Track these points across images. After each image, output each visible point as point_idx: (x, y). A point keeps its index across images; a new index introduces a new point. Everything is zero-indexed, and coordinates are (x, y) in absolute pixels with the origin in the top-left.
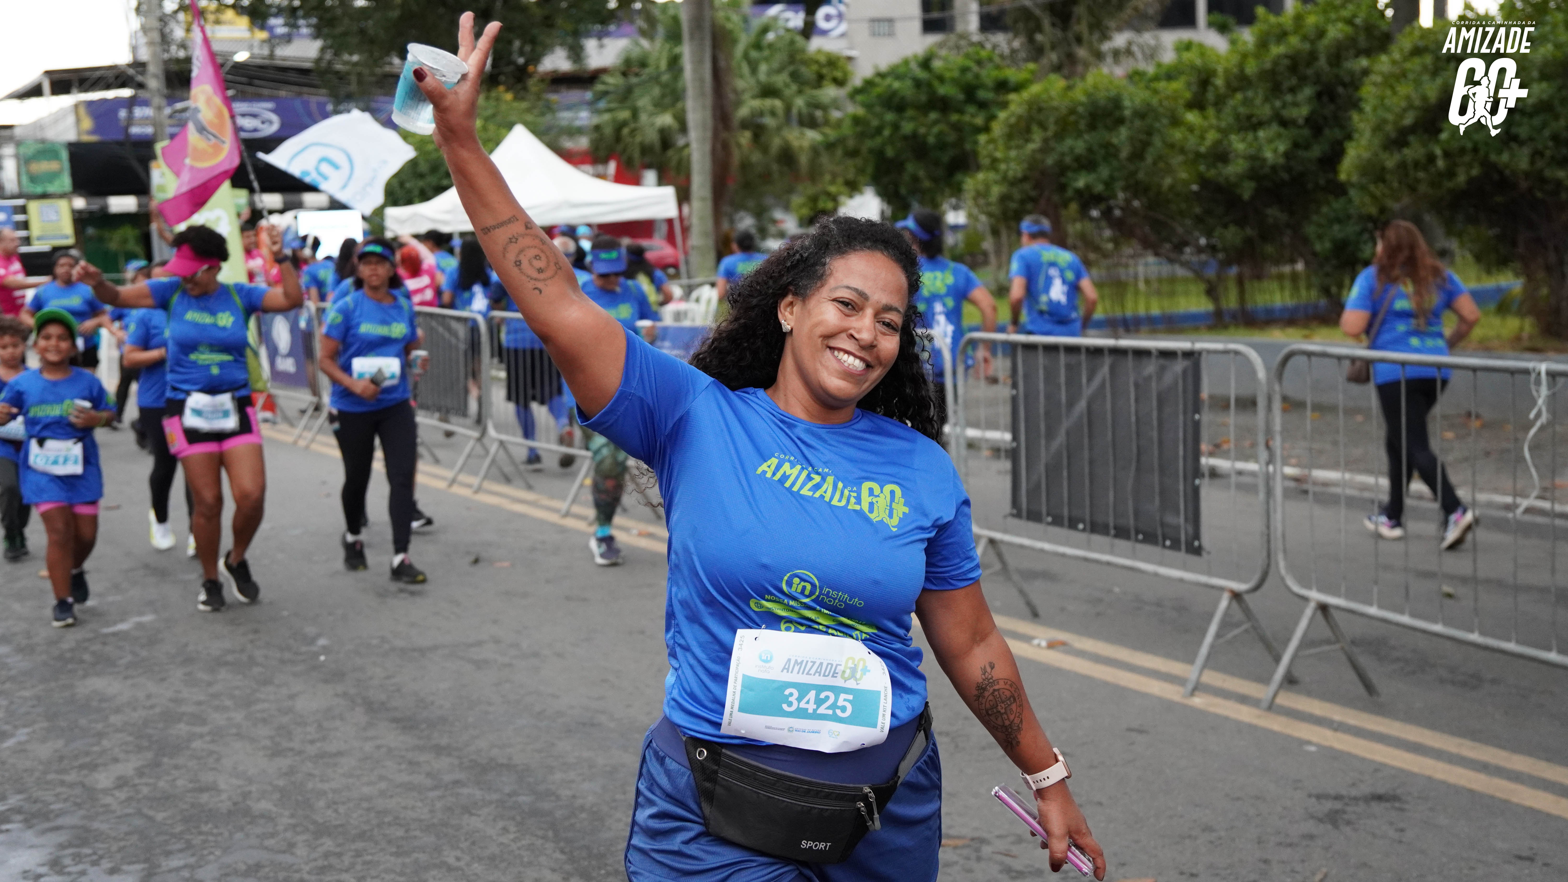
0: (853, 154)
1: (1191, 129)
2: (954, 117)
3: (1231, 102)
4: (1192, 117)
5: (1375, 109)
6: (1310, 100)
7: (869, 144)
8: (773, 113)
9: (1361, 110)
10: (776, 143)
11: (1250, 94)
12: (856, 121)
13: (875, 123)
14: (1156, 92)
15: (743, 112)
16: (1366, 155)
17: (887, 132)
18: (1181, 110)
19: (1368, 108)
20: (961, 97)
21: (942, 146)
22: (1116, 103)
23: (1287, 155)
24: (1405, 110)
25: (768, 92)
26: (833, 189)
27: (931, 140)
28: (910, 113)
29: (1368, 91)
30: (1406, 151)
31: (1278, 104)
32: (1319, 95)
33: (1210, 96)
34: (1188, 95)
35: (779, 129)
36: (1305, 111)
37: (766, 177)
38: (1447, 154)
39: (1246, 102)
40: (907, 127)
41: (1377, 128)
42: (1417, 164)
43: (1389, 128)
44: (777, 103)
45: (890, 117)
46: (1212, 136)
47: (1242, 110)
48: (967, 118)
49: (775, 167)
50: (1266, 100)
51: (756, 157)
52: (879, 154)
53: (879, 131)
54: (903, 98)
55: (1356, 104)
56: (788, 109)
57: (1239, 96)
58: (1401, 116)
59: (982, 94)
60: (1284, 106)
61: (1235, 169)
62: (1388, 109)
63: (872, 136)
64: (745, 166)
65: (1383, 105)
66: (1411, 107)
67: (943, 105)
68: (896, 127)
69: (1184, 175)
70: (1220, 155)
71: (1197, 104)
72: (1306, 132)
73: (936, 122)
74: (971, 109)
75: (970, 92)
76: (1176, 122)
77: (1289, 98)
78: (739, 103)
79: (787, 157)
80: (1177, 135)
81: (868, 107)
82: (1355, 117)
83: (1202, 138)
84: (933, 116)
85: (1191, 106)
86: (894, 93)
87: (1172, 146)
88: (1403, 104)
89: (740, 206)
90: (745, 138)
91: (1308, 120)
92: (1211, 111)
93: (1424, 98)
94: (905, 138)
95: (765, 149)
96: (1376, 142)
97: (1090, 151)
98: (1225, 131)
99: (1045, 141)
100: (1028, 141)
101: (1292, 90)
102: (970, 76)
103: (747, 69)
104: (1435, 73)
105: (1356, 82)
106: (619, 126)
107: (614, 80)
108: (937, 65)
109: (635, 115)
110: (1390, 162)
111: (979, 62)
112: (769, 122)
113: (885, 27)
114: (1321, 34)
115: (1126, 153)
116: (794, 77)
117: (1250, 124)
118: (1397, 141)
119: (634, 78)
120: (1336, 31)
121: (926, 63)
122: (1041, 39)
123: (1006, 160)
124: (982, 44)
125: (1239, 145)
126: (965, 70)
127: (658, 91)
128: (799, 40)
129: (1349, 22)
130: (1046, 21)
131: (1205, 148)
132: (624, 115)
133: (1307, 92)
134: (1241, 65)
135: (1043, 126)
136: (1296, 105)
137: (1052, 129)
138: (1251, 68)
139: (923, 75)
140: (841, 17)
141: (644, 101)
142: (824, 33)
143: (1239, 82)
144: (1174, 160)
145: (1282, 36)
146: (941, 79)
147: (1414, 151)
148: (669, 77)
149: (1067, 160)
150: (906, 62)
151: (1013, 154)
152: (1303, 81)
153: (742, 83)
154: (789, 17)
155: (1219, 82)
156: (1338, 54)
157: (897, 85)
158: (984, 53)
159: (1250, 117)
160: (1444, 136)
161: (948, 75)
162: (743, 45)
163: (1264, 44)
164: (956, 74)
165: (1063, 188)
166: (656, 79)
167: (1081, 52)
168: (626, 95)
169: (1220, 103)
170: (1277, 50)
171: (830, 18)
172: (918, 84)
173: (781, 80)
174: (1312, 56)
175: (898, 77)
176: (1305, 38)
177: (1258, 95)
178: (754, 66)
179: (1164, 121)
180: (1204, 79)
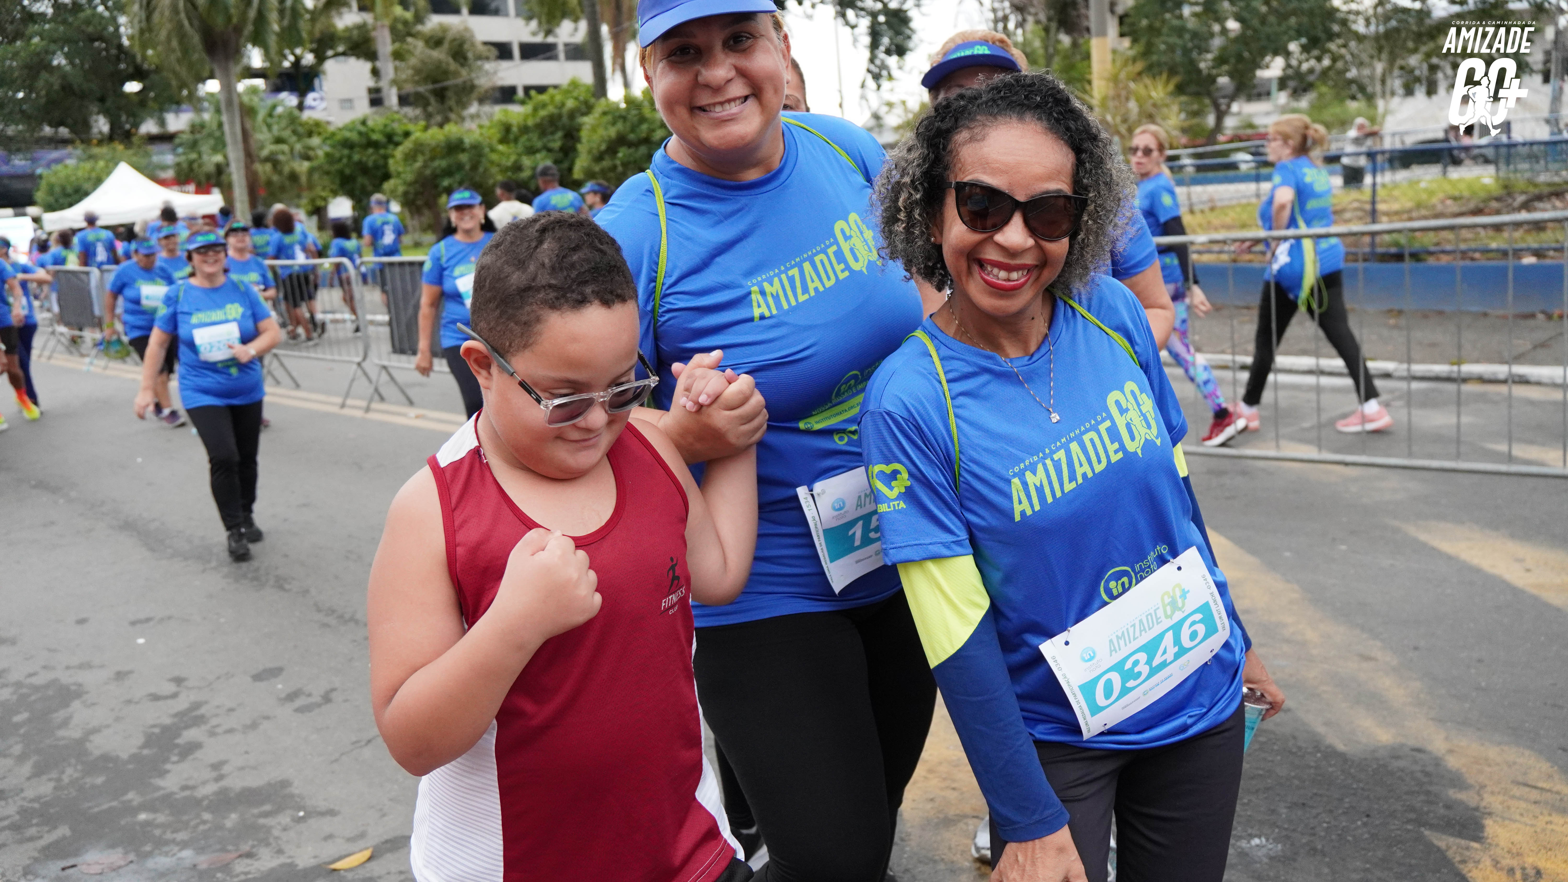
0: (328, 173)
1: (502, 154)
2: (382, 151)
3: (522, 140)
4: (501, 148)
5: (588, 142)
6: (560, 138)
7: (335, 168)
8: (283, 153)
10: (286, 170)
11: (531, 135)
12: (327, 155)
13: (337, 155)
15: (265, 153)
16: (585, 164)
17: (345, 161)
18: (495, 144)
20: (385, 140)
21: (376, 167)
22: (461, 141)
25: (279, 141)
26: (323, 194)
27: (370, 164)
28: (357, 149)
29: (584, 134)
31: (545, 140)
32: (564, 136)
33: (512, 137)
34: (498, 136)
35: (287, 162)
36: (558, 144)
37: (283, 189)
39: (529, 140)
40: (356, 157)
41: (590, 151)
44: (285, 147)
45: (346, 152)
46: (513, 158)
47: (528, 144)
48: (389, 151)
49: (287, 183)
50: (539, 138)
51: (275, 178)
52: (341, 173)
53: (340, 160)
54: (352, 142)
56: (292, 150)
57: (525, 137)
58: (599, 145)
59: (396, 139)
60: (549, 141)
62: (594, 142)
64: (269, 183)
65: (590, 140)
66: (603, 141)
67: (375, 145)
68: (350, 157)
70: (517, 167)
71: (503, 140)
72: (561, 155)
73: (371, 155)
74: (391, 147)
75: (389, 137)
76: (493, 150)
77: (550, 137)
78: (262, 147)
79: (294, 177)
80: (494, 157)
81: (333, 146)
82: (579, 147)
83: (508, 158)
84: (370, 151)
85: (501, 142)
86: (348, 139)
87: (492, 163)
88: (600, 139)
90: (268, 167)
92: (512, 145)
94: (356, 163)
95: (280, 173)
97: (449, 166)
98: (519, 155)
99: (425, 162)
100: (415, 161)
101: (553, 133)
102: (388, 129)
103: (265, 129)
104: (614, 123)
105: (578, 129)
106: (191, 163)
107: (185, 137)
108: (370, 123)
109: (200, 156)
110: (597, 168)
111: (393, 121)
112: (281, 158)
113: (347, 103)
114: (563, 105)
115: (467, 167)
116: (294, 132)
117: (531, 151)
118: (599, 158)
119: (198, 136)
120: (570, 104)
121: (364, 122)
122: (430, 109)
123: (404, 172)
124: (397, 112)
125: (527, 161)
126: (386, 126)
127: (212, 142)
128: (296, 112)
129: (576, 99)
130: (432, 100)
131: (509, 164)
132: (193, 156)
133: (559, 134)
134: (525, 120)
135: (423, 153)
136: (554, 141)
137: (428, 156)
138: (530, 122)
139: (362, 129)
140: (322, 99)
141: (205, 148)
142: (311, 108)
143: (525, 129)
144: (494, 170)
145: (544, 106)
146: (373, 131)
147: (606, 163)
148: (217, 134)
149: (438, 171)
150: (353, 122)
151: (408, 169)
152: (557, 129)
153: (262, 136)
154: (289, 99)
155: (515, 129)
156: (572, 115)
157: (348, 134)
158: (396, 116)
159: (531, 147)
160: (620, 155)
161: (377, 129)
162: (261, 115)
163: (535, 110)
164: (381, 127)
165: (436, 186)
166: (210, 135)
167: (453, 116)
168: (194, 145)
169: (516, 140)
170: (543, 113)
171: (315, 100)
172: (360, 133)
173: (286, 134)
174: (560, 116)
175: (351, 130)
176: (556, 107)
177: (534, 136)
178: (269, 127)
179: (487, 150)
180: (506, 128)
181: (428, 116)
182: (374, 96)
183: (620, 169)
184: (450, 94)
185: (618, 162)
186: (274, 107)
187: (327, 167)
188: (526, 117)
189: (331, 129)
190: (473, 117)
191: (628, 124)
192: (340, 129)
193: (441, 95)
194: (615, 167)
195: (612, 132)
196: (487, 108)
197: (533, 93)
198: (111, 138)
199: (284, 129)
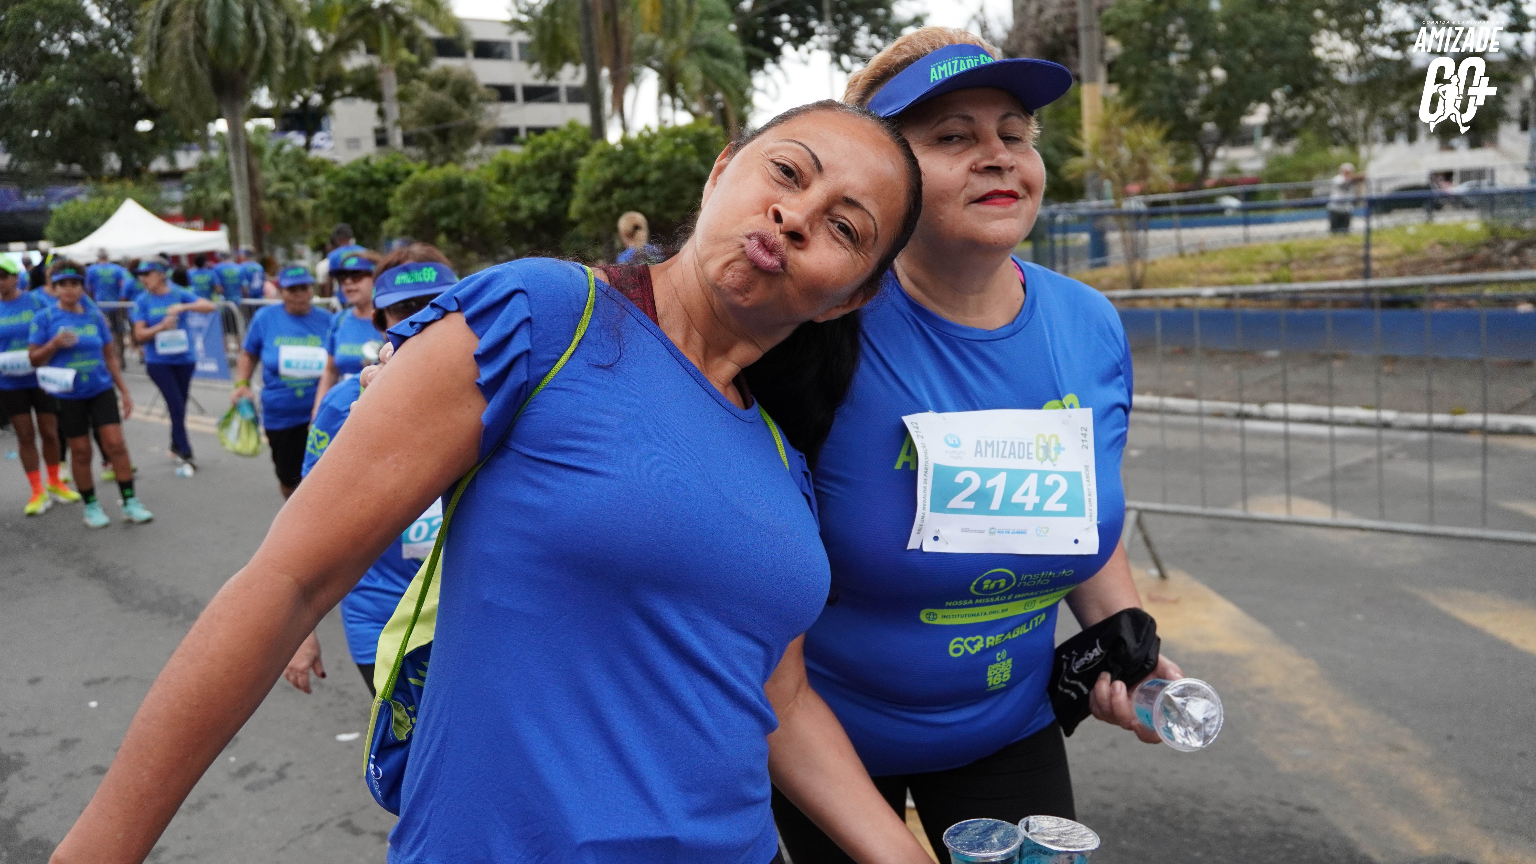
0: (330, 211)
1: (500, 194)
2: (383, 190)
3: (520, 180)
4: (500, 188)
5: (584, 183)
6: (557, 179)
7: (338, 206)
8: (289, 190)
9: (578, 184)
10: (292, 207)
11: (529, 176)
12: (331, 194)
13: (341, 193)
15: (271, 190)
16: (581, 206)
17: (348, 199)
18: (494, 184)
19: (581, 183)
20: (387, 179)
21: (377, 206)
22: (459, 181)
23: (548, 207)
24: (597, 184)
25: (285, 179)
27: (371, 202)
28: (360, 188)
29: (581, 175)
31: (542, 181)
32: (561, 177)
33: (510, 177)
34: (496, 176)
35: (293, 200)
36: (555, 184)
37: (288, 225)
39: (527, 180)
40: (359, 196)
41: (586, 193)
43: (591, 192)
44: (291, 186)
45: (349, 190)
46: (511, 198)
47: (526, 185)
48: (390, 190)
49: (292, 220)
50: (537, 179)
51: (281, 215)
52: (344, 211)
53: (343, 198)
54: (355, 181)
55: (576, 181)
56: (298, 188)
57: (523, 177)
58: (595, 187)
60: (546, 182)
61: (523, 214)
62: (590, 183)
64: (275, 220)
65: (587, 181)
66: (599, 182)
67: (377, 184)
68: (352, 196)
69: (497, 217)
70: (515, 207)
71: (502, 180)
72: (558, 195)
73: (372, 193)
74: (392, 186)
75: (391, 176)
76: (491, 190)
77: (547, 178)
78: (268, 186)
79: (299, 214)
80: (493, 197)
81: (337, 185)
82: (575, 188)
83: (506, 199)
84: (373, 189)
85: (499, 182)
87: (490, 203)
88: (596, 181)
89: (274, 242)
90: (274, 205)
91: (556, 189)
92: (510, 185)
94: (358, 202)
95: (286, 210)
96: (585, 199)
97: (448, 206)
98: (517, 195)
99: (424, 201)
100: (414, 200)
101: (551, 174)
102: (391, 169)
103: (272, 167)
104: (610, 165)
105: (575, 170)
106: (198, 200)
107: (195, 175)
108: (374, 162)
109: (208, 192)
110: (593, 209)
111: (396, 160)
112: (288, 196)
113: (353, 143)
114: (561, 146)
115: (466, 206)
116: (301, 170)
117: (529, 191)
118: (595, 199)
119: (206, 173)
120: (568, 145)
121: (367, 161)
122: (434, 149)
123: (403, 212)
124: (401, 152)
125: (524, 202)
126: (388, 165)
127: (219, 180)
128: (303, 152)
129: (574, 140)
130: (435, 140)
131: (507, 204)
132: (201, 193)
133: (556, 176)
134: (524, 161)
135: (422, 193)
136: (551, 181)
137: (426, 196)
138: (529, 163)
139: (365, 168)
140: (330, 138)
141: (213, 186)
142: (318, 147)
143: (522, 170)
144: (492, 210)
145: (542, 147)
146: (375, 170)
147: (602, 204)
148: (225, 172)
149: (436, 210)
150: (357, 161)
151: (407, 208)
152: (555, 170)
153: (268, 174)
154: (297, 139)
155: (513, 170)
156: (569, 156)
157: (351, 173)
158: (398, 156)
159: (529, 188)
160: (616, 195)
161: (379, 168)
162: (268, 154)
163: (534, 151)
164: (383, 167)
166: (218, 173)
167: (455, 156)
168: (201, 183)
169: (514, 181)
170: (541, 154)
171: (322, 139)
172: (363, 173)
173: (292, 172)
174: (557, 158)
175: (355, 170)
176: (554, 148)
177: (532, 177)
178: (276, 165)
179: (484, 190)
180: (505, 169)
181: (431, 157)
182: (380, 136)
184: (452, 134)
185: (613, 203)
186: (281, 146)
187: (329, 205)
188: (524, 158)
189: (336, 168)
190: (476, 157)
191: (624, 166)
192: (344, 169)
193: (443, 135)
194: (609, 207)
195: (608, 173)
196: (489, 149)
197: (532, 134)
198: (121, 175)
199: (291, 167)
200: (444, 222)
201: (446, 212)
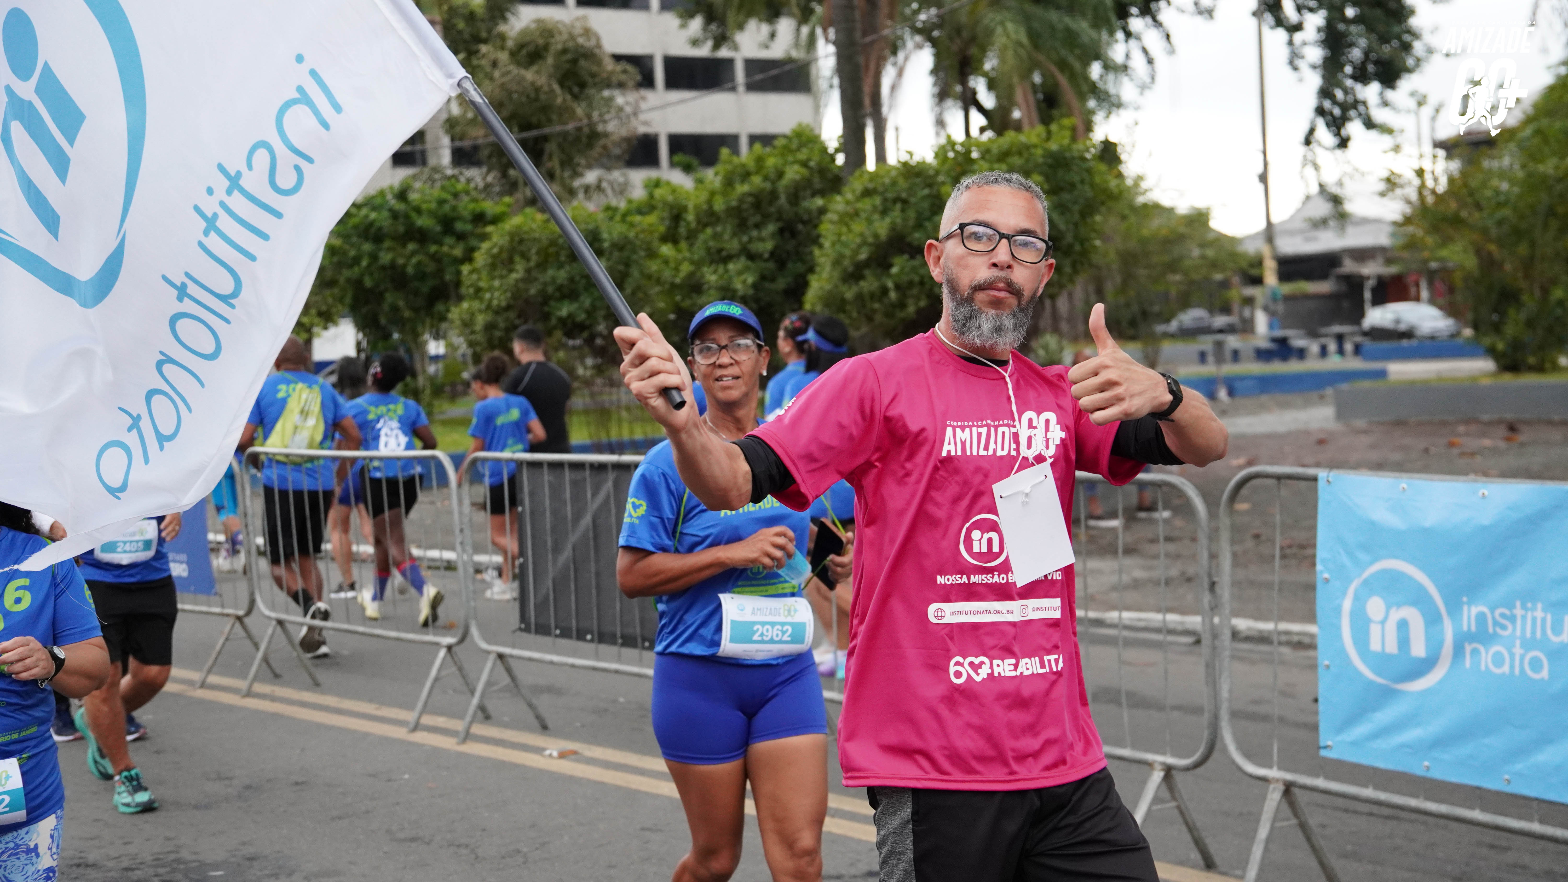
0: (330, 284)
1: (666, 262)
2: (433, 248)
3: (702, 237)
4: (666, 250)
5: (833, 244)
6: (773, 235)
7: (347, 273)
9: (821, 246)
11: (719, 229)
13: (352, 253)
14: (632, 225)
16: (828, 287)
17: (364, 263)
18: (656, 243)
19: (827, 244)
20: (438, 228)
21: (421, 276)
22: (595, 235)
23: (755, 286)
24: (860, 246)
27: (410, 270)
28: (387, 244)
29: (826, 229)
30: (862, 283)
31: (745, 239)
32: (781, 231)
33: (682, 230)
34: (662, 229)
36: (769, 245)
38: (898, 287)
39: (716, 236)
40: (385, 258)
41: (837, 262)
42: (872, 296)
43: (846, 262)
45: (367, 247)
46: (686, 268)
47: (711, 244)
48: (445, 249)
50: (734, 234)
52: (357, 284)
53: (356, 260)
54: (380, 229)
55: (816, 241)
57: (709, 231)
58: (856, 252)
59: (459, 226)
60: (751, 240)
62: (845, 245)
63: (351, 266)
65: (839, 241)
66: (864, 243)
67: (422, 237)
68: (374, 257)
69: (662, 305)
71: (671, 237)
72: (771, 265)
73: (413, 253)
74: (449, 240)
75: (448, 224)
76: (652, 254)
77: (755, 233)
80: (654, 266)
82: (817, 252)
83: (677, 269)
84: (411, 246)
85: (664, 239)
86: (371, 224)
87: (649, 277)
88: (858, 240)
91: (772, 254)
92: (683, 245)
93: (876, 236)
94: (383, 268)
96: (836, 274)
97: (572, 280)
99: (528, 271)
100: (511, 271)
101: (757, 226)
102: (447, 208)
104: (884, 212)
105: (814, 219)
108: (413, 196)
110: (849, 294)
111: (456, 195)
114: (780, 175)
117: (720, 257)
118: (854, 275)
120: (793, 173)
121: (402, 195)
123: (490, 289)
124: (456, 178)
126: (441, 202)
129: (804, 164)
131: (678, 281)
133: (771, 228)
134: (710, 202)
135: (525, 256)
136: (761, 240)
137: (534, 259)
138: (719, 205)
139: (400, 206)
143: (709, 217)
145: (746, 175)
146: (418, 211)
147: (869, 284)
149: (550, 289)
150: (382, 193)
151: (497, 283)
152: (766, 217)
155: (690, 217)
156: (796, 194)
157: (373, 215)
158: (460, 187)
159: (720, 251)
160: (894, 270)
161: (424, 206)
163: (729, 183)
164: (433, 206)
165: (546, 316)
169: (692, 237)
170: (742, 189)
172: (395, 215)
174: (773, 195)
175: (374, 209)
176: (766, 178)
177: (726, 230)
179: (642, 253)
180: (677, 215)
183: (893, 295)
184: (549, 148)
185: (890, 284)
188: (713, 194)
190: (590, 190)
191: (912, 214)
194: (885, 291)
195: (882, 228)
196: (617, 175)
200: (564, 310)
201: (569, 293)
